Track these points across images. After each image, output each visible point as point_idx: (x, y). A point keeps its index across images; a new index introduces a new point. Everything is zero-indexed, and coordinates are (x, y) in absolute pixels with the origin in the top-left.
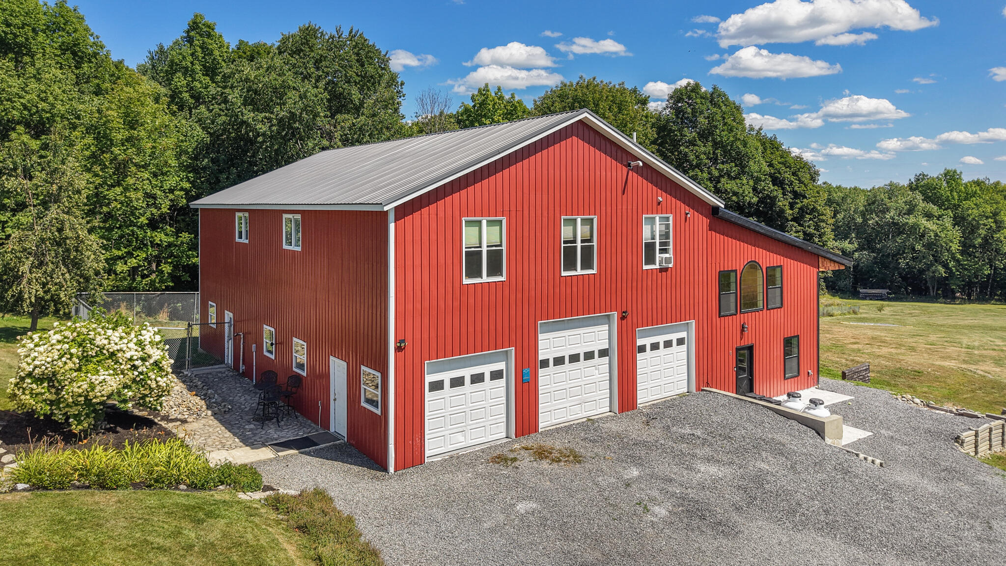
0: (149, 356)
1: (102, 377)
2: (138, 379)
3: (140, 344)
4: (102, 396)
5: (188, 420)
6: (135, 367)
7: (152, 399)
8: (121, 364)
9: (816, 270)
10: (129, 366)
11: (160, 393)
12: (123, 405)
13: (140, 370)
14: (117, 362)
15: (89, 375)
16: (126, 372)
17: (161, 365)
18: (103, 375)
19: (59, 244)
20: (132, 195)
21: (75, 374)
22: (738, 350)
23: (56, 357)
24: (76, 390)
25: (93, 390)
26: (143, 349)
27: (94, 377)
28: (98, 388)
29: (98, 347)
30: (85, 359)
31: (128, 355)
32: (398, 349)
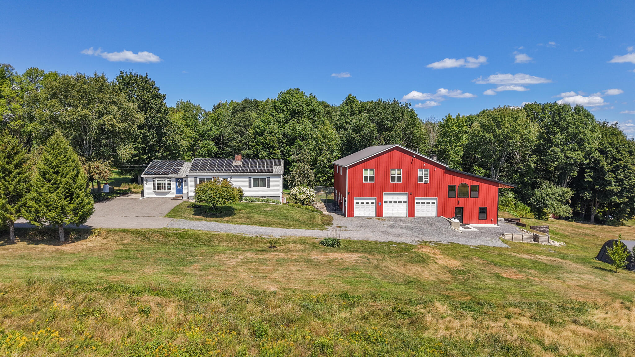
9: (497, 188)
18: (303, 195)
19: (304, 172)
20: (323, 159)
22: (456, 208)
30: (300, 192)
32: (348, 194)
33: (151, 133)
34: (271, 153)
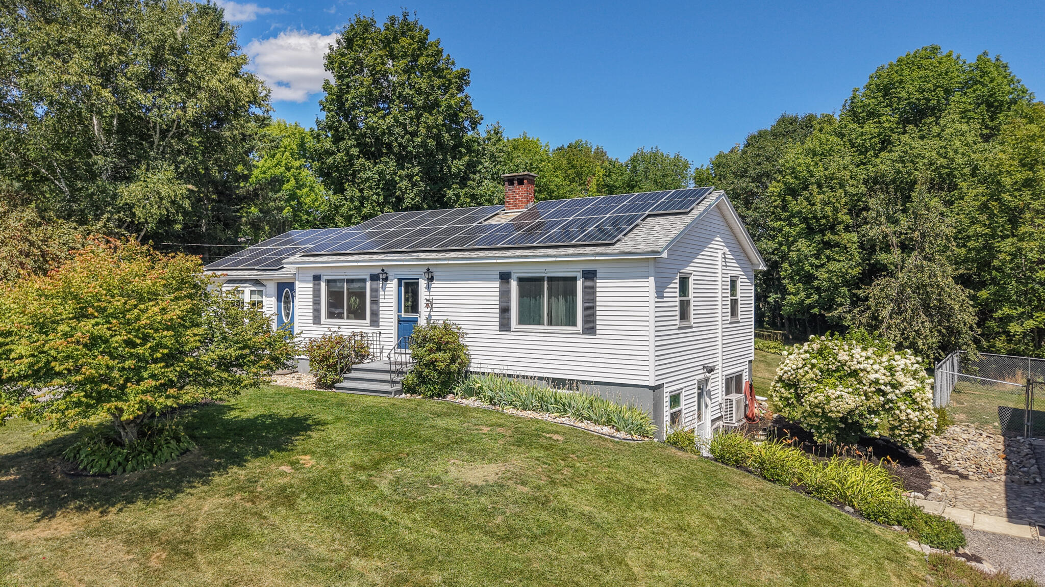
0: (901, 385)
1: (838, 393)
2: (887, 407)
3: (891, 369)
4: (838, 412)
5: (970, 477)
6: (880, 392)
7: (902, 433)
8: (864, 385)
10: (873, 389)
11: (912, 429)
12: (869, 431)
13: (889, 397)
14: (860, 382)
15: (827, 388)
16: (870, 394)
17: (913, 397)
18: (840, 390)
21: (815, 385)
23: (800, 366)
24: (812, 399)
25: (829, 403)
26: (892, 375)
27: (831, 391)
28: (833, 403)
29: (839, 362)
31: (872, 376)
33: (404, 173)
34: (828, 245)
